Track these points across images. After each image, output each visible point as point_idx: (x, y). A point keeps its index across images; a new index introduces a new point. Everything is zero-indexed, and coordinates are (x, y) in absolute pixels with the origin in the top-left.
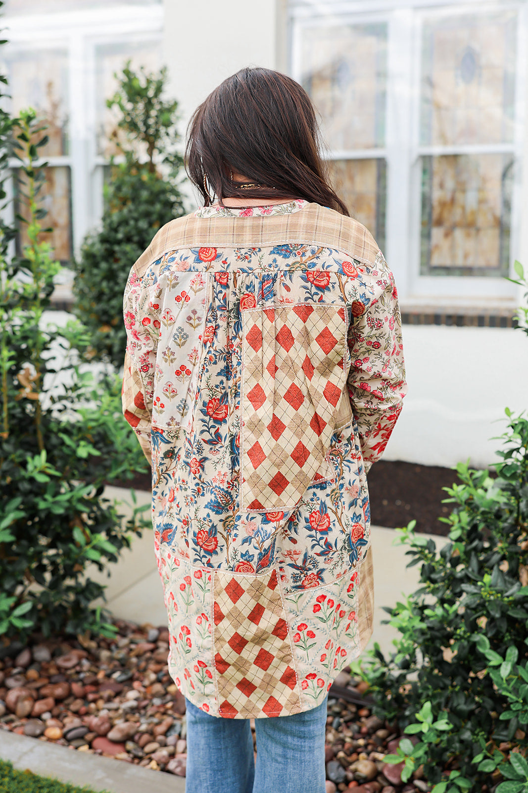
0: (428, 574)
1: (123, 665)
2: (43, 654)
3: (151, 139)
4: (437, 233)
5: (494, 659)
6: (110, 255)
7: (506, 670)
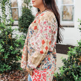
0: (65, 63)
1: (24, 73)
2: (13, 72)
3: (27, 4)
4: (64, 16)
5: (75, 76)
6: (22, 19)
7: (77, 78)
